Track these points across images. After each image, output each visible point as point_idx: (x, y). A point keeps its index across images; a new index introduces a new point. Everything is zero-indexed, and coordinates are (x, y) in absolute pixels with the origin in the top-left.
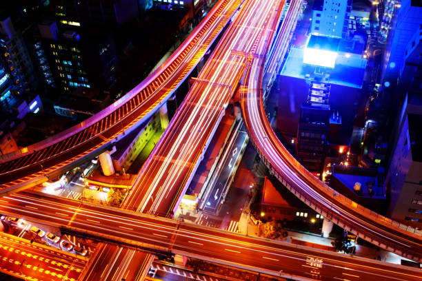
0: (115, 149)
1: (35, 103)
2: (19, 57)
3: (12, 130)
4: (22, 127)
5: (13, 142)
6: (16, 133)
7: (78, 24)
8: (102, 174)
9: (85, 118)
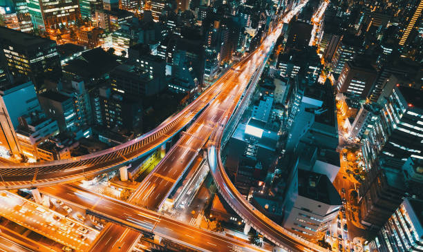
0: (130, 166)
1: (88, 132)
2: (84, 105)
3: (69, 146)
4: (77, 144)
5: (69, 153)
6: (72, 148)
7: (123, 92)
8: (120, 180)
9: (116, 145)
